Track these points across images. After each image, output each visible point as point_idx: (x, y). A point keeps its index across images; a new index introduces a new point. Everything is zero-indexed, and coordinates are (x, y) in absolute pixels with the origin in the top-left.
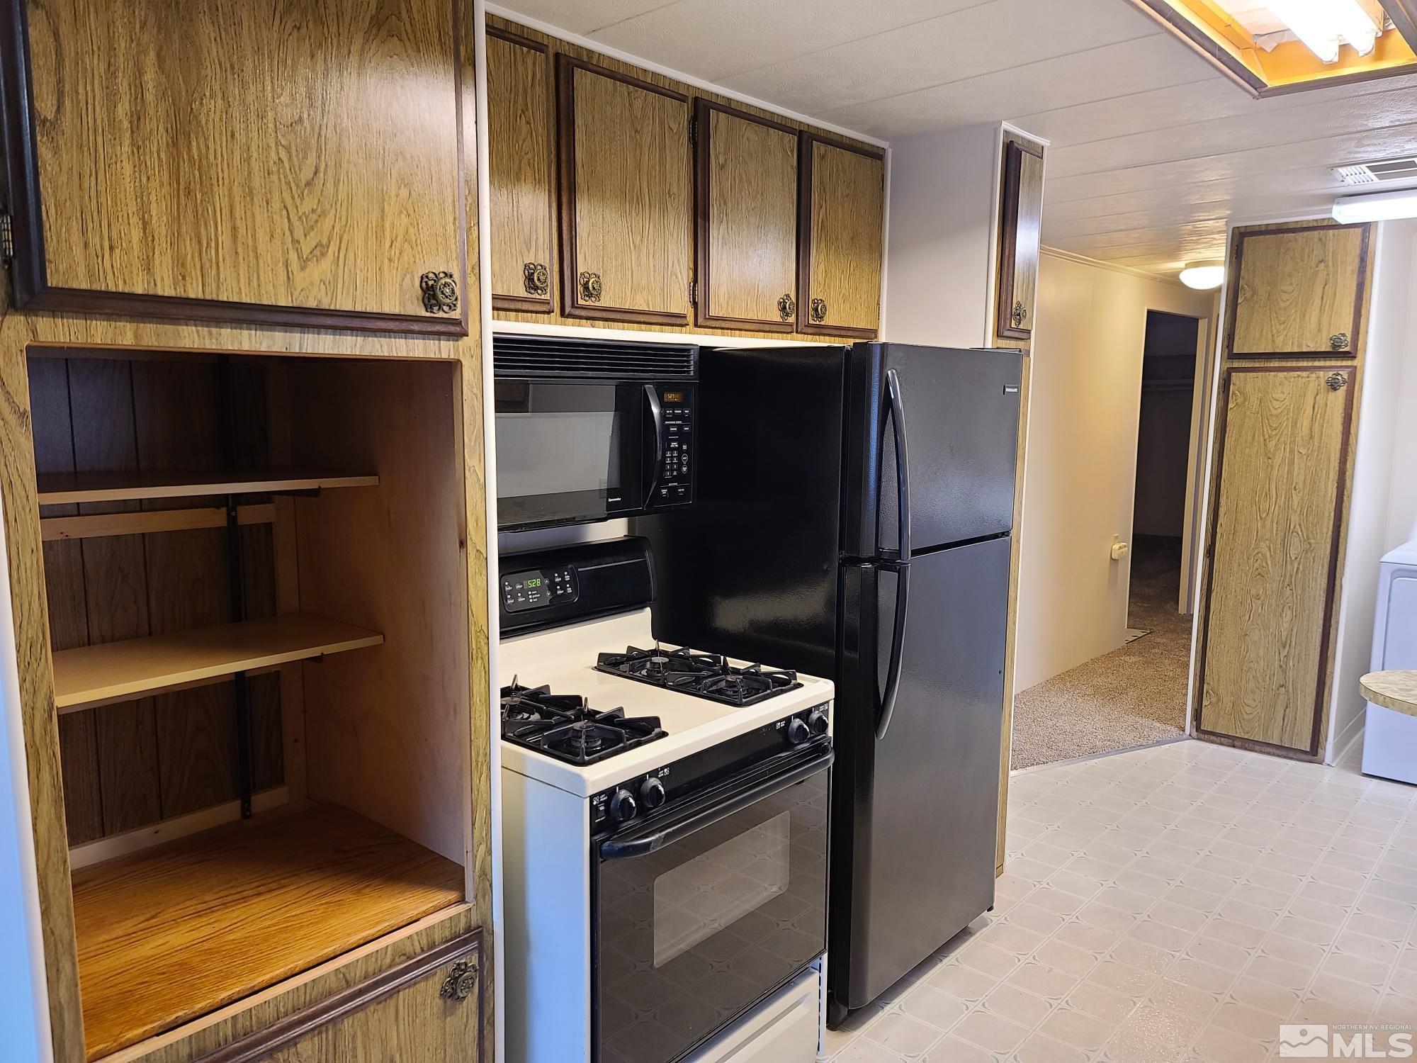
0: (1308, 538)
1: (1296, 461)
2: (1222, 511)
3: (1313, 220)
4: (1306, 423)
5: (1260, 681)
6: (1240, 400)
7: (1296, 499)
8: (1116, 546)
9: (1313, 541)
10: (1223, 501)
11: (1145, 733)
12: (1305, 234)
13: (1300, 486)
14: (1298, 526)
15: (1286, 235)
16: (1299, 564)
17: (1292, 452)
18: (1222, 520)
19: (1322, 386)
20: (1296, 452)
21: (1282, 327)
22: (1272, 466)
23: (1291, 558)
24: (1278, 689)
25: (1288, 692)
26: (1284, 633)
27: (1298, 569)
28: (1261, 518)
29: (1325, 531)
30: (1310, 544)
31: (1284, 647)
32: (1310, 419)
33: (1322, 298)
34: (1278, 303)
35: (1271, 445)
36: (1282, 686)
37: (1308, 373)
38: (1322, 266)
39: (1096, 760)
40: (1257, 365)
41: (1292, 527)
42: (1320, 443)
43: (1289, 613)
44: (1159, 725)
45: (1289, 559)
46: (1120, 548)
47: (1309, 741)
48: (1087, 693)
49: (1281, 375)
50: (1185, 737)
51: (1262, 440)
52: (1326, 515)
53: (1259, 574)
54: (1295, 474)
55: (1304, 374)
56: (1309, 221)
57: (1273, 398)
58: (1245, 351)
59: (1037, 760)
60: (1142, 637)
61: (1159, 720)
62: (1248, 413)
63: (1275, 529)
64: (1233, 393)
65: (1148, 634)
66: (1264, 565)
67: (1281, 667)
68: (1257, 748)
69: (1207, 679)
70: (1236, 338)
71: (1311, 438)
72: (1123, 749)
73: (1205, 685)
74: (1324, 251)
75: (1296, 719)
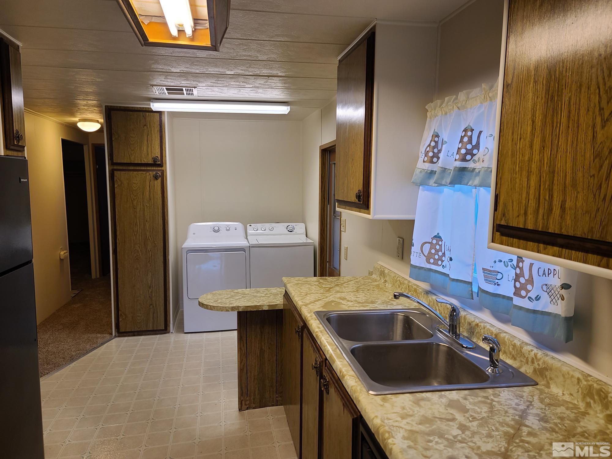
0: (154, 242)
1: (146, 209)
2: (118, 233)
3: (139, 107)
4: (147, 193)
5: (142, 304)
6: (119, 183)
7: (147, 225)
8: (62, 253)
9: (156, 242)
10: (118, 228)
11: (95, 341)
12: (137, 113)
13: (148, 220)
14: (149, 237)
15: (129, 112)
16: (152, 252)
17: (143, 205)
18: (118, 237)
19: (152, 178)
20: (145, 206)
21: (133, 152)
22: (136, 212)
23: (148, 250)
24: (150, 307)
25: (153, 307)
26: (149, 283)
27: (152, 254)
28: (135, 235)
29: (160, 237)
30: (155, 244)
31: (150, 288)
32: (149, 191)
33: (147, 141)
34: (130, 141)
35: (135, 202)
36: (151, 305)
37: (145, 172)
38: (145, 127)
39: (74, 363)
40: (124, 168)
41: (147, 237)
42: (154, 201)
43: (150, 273)
44: (100, 335)
45: (148, 251)
46: (64, 253)
47: (164, 325)
48: (60, 328)
49: (135, 173)
50: (113, 337)
51: (131, 201)
52: (160, 231)
53: (137, 259)
54: (146, 215)
55: (144, 173)
56: (137, 107)
57: (133, 183)
58: (119, 162)
59: (44, 373)
60: (78, 293)
61: (99, 333)
62: (123, 189)
63: (141, 239)
64: (116, 180)
65: (81, 291)
66: (138, 254)
67: (150, 297)
68: (144, 333)
69: (120, 308)
70: (114, 156)
71: (150, 199)
72: (86, 353)
73: (120, 312)
74: (146, 121)
75: (158, 317)
